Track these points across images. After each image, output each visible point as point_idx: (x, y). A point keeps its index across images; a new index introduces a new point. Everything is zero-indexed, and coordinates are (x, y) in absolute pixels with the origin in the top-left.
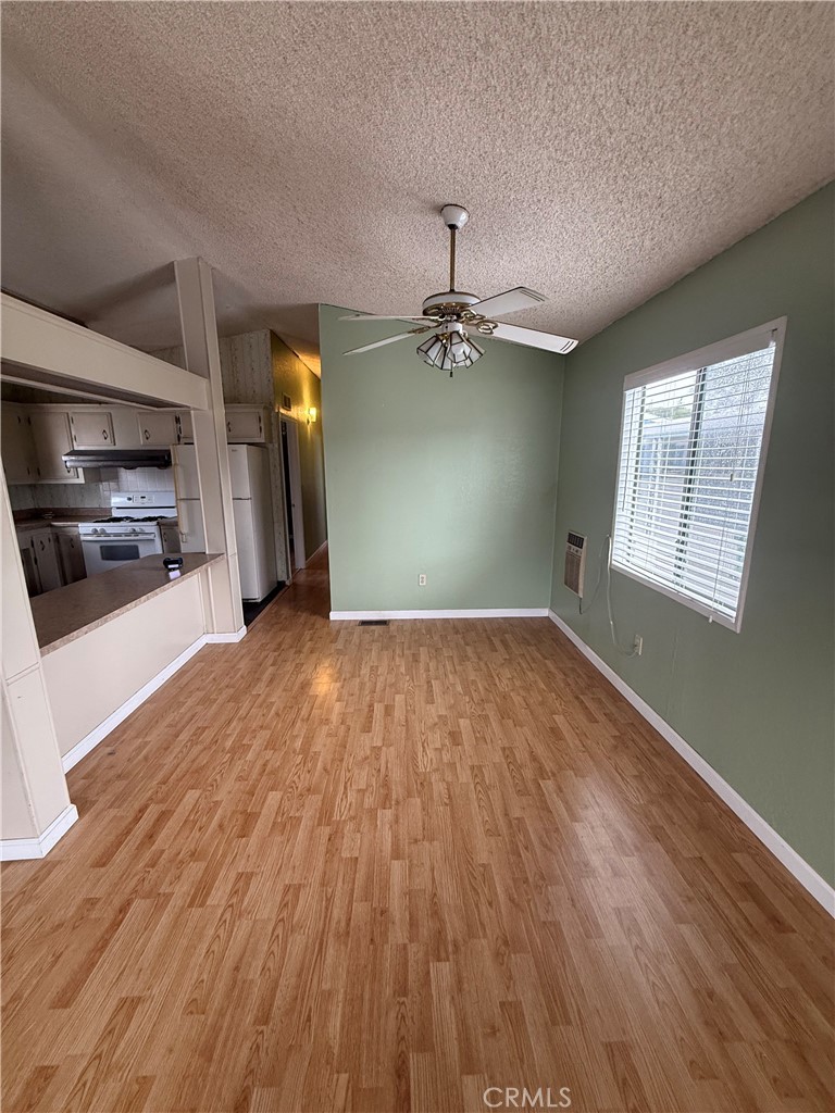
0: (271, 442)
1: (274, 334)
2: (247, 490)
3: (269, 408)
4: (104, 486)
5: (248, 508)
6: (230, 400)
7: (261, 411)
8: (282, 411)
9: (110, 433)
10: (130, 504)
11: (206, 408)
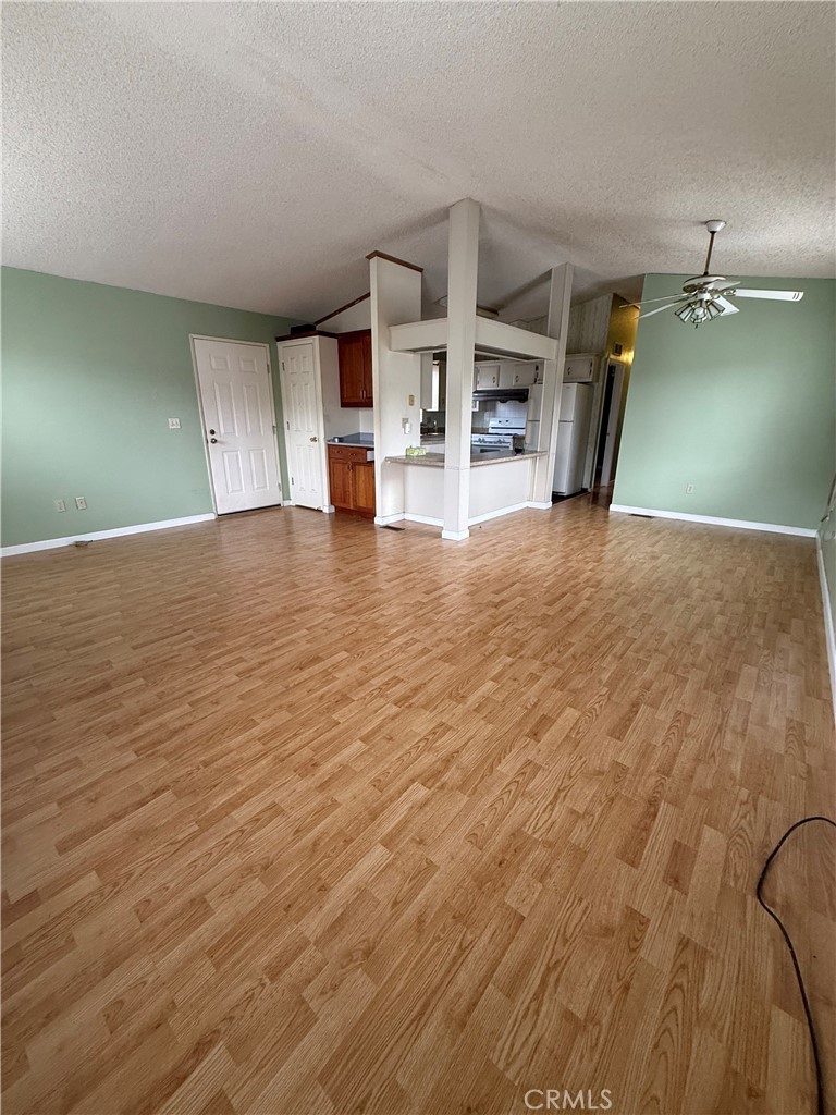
0: (597, 381)
1: (615, 295)
2: (571, 416)
3: (600, 355)
4: (487, 414)
5: (570, 429)
6: (571, 351)
7: (593, 357)
8: (612, 356)
9: (496, 380)
10: (500, 425)
11: (554, 358)
